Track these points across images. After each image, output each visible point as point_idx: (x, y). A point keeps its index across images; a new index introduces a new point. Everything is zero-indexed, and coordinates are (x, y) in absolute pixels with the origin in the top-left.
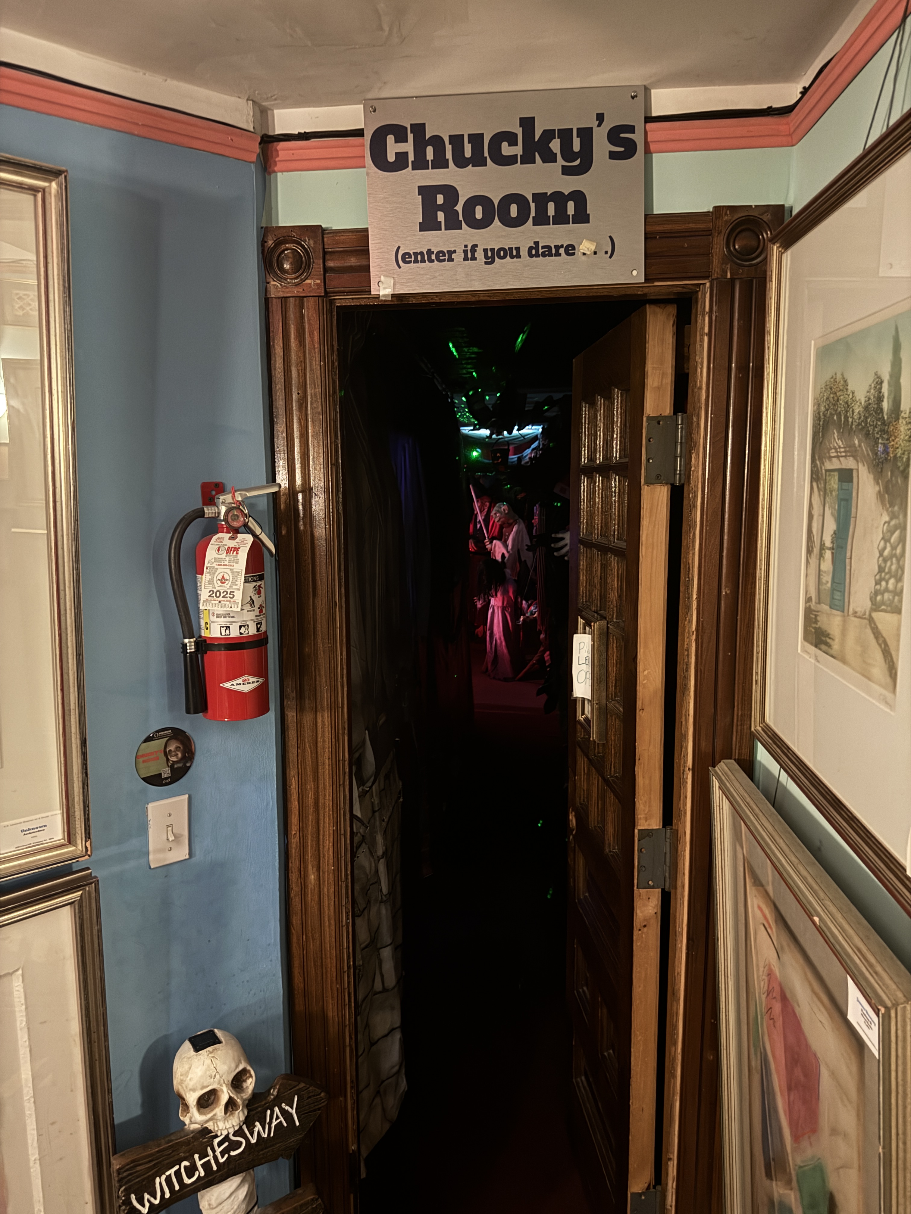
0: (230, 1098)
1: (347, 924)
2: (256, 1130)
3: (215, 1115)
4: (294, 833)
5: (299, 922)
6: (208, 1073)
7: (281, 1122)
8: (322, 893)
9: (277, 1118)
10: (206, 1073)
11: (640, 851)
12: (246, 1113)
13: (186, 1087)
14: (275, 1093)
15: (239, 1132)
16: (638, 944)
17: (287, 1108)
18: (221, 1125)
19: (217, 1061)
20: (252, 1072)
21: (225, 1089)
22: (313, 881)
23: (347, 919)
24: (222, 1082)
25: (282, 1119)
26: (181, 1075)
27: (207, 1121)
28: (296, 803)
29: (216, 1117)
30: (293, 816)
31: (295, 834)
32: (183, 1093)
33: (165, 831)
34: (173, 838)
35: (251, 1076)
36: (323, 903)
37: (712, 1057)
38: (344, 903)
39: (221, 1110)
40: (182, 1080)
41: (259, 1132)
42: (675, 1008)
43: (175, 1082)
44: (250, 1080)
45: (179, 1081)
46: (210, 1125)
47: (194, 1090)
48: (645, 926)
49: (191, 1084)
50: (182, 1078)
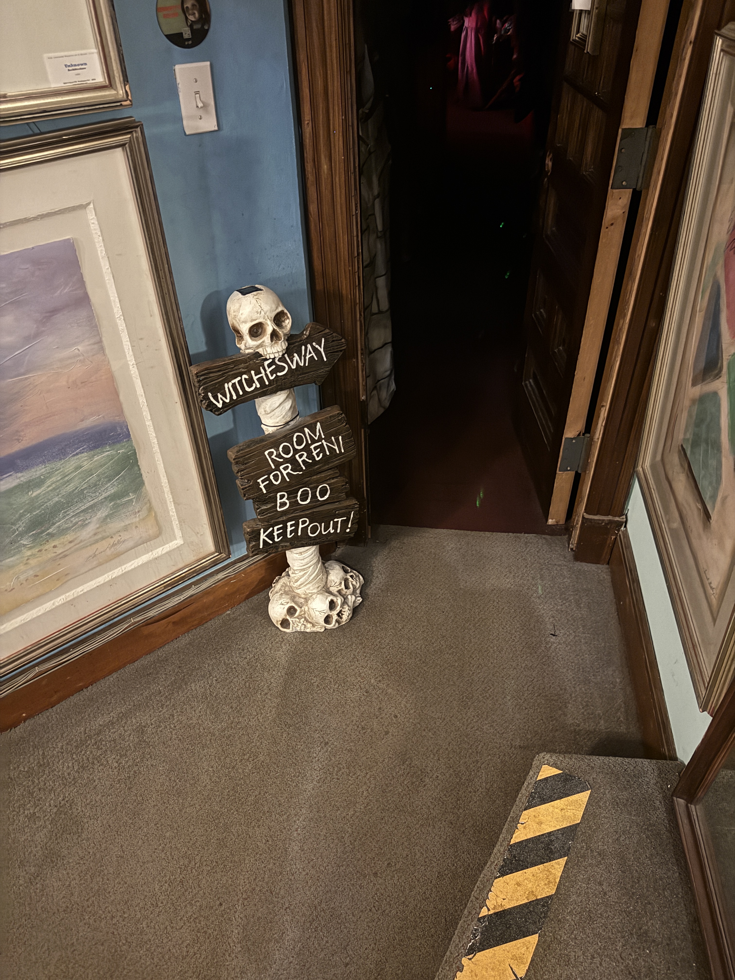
0: (274, 330)
1: (356, 214)
2: (295, 359)
3: (263, 342)
4: (306, 122)
5: (316, 210)
6: (255, 309)
7: (313, 356)
8: (334, 182)
9: (310, 353)
10: (253, 309)
11: (620, 150)
12: (287, 344)
13: (239, 320)
14: (308, 334)
15: (282, 359)
16: (604, 241)
17: (317, 346)
18: (269, 350)
19: (261, 302)
20: (289, 315)
21: (269, 322)
22: (326, 171)
23: (356, 210)
24: (267, 317)
25: (313, 354)
26: (234, 312)
27: (258, 347)
28: (308, 91)
29: (264, 344)
30: (305, 105)
31: (308, 123)
32: (237, 325)
33: (194, 98)
34: (202, 105)
35: (288, 318)
36: (336, 192)
37: (654, 325)
38: (353, 194)
39: (268, 338)
40: (235, 316)
41: (297, 361)
42: (629, 287)
43: (229, 319)
44: (288, 321)
45: (233, 316)
46: (260, 351)
47: (245, 322)
48: (612, 224)
49: (243, 318)
50: (235, 314)
